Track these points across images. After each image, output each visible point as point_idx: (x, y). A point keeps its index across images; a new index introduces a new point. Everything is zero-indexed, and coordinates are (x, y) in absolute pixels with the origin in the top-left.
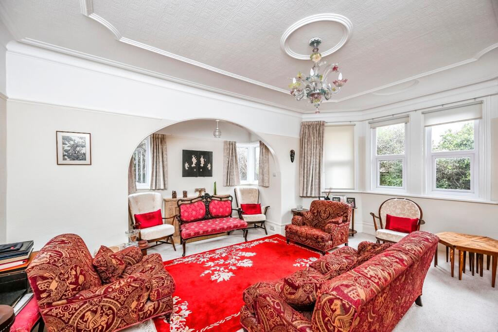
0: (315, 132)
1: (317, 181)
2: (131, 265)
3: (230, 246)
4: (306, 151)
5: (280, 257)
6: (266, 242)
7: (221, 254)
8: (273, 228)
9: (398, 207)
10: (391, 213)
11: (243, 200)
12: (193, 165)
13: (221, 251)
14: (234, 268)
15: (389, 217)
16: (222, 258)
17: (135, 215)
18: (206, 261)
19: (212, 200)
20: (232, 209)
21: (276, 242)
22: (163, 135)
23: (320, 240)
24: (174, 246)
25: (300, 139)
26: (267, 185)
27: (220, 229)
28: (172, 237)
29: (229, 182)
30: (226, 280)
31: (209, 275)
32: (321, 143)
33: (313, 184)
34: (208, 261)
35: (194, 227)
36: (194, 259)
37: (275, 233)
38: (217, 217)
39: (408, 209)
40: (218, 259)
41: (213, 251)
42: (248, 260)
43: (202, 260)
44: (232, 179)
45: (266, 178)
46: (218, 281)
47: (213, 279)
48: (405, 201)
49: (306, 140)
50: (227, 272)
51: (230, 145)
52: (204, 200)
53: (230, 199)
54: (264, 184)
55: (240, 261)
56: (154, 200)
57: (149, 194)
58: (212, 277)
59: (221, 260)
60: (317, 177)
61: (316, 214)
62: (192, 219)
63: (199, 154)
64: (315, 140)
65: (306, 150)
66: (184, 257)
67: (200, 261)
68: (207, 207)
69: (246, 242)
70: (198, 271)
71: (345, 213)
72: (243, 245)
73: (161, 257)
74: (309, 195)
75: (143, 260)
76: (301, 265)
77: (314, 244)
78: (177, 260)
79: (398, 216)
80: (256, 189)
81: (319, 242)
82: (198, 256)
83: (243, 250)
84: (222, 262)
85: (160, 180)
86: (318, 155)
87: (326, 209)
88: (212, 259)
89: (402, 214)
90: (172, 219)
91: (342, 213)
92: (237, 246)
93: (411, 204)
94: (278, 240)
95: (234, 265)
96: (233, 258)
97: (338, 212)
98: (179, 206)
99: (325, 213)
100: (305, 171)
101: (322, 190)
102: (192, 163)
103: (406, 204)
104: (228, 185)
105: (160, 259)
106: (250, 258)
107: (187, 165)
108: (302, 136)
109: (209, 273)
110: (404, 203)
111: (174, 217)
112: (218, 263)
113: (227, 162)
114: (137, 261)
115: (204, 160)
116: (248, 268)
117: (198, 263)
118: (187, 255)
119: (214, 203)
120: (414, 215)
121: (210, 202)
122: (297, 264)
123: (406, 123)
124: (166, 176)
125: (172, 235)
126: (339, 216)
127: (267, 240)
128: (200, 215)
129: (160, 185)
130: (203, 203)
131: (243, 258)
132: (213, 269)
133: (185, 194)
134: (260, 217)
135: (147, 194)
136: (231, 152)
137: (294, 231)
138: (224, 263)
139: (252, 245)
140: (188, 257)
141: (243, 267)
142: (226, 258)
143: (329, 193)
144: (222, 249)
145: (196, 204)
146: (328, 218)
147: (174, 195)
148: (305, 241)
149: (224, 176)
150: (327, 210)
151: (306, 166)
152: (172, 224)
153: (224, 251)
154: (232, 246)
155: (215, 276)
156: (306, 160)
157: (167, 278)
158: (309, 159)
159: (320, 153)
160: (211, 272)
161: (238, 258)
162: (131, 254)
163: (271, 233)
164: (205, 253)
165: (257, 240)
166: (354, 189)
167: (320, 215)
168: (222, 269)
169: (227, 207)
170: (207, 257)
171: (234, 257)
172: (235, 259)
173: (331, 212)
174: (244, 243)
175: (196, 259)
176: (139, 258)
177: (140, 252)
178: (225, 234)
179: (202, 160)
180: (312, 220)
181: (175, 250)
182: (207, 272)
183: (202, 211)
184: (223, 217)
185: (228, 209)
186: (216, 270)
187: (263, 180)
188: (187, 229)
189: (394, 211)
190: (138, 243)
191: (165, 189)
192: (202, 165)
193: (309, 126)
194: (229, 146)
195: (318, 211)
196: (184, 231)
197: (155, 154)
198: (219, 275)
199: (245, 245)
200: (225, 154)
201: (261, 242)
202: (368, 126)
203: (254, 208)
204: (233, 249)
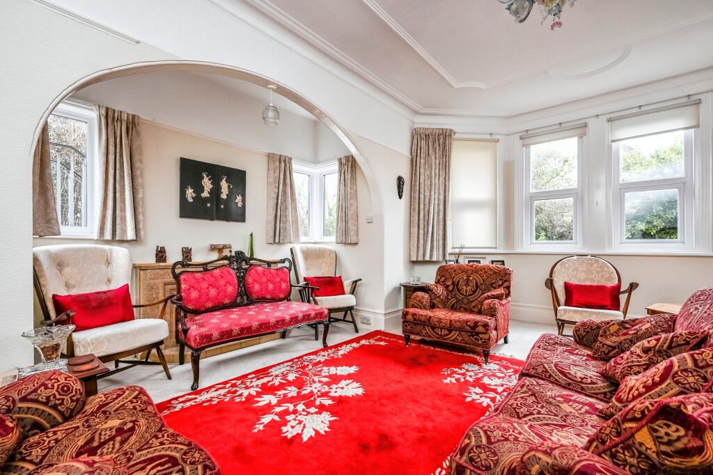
0: (438, 148)
1: (441, 233)
2: (43, 429)
3: (297, 358)
4: (422, 180)
5: (409, 369)
6: (363, 346)
7: (284, 376)
8: (368, 320)
9: (580, 269)
10: (570, 279)
11: (307, 269)
12: (205, 194)
13: (283, 369)
14: (327, 402)
15: (567, 287)
16: (290, 383)
17: (54, 296)
18: (254, 394)
19: (251, 265)
20: (291, 286)
21: (382, 343)
22: (134, 116)
23: (480, 329)
24: (166, 370)
25: (412, 160)
26: (354, 240)
27: (278, 322)
28: (162, 347)
29: (277, 236)
30: (323, 433)
31: (275, 427)
32: (446, 167)
33: (435, 238)
34: (259, 394)
35: (216, 322)
36: (222, 392)
37: (372, 328)
38: (263, 300)
39: (597, 272)
40: (281, 386)
41: (263, 372)
42: (348, 381)
43: (246, 393)
44: (285, 229)
45: (352, 227)
46: (305, 438)
47: (289, 436)
48: (590, 259)
49: (422, 161)
50: (316, 413)
51: (280, 162)
52: (235, 265)
53: (287, 264)
54: (347, 239)
55: (334, 386)
56: (108, 263)
57: (95, 248)
58: (284, 429)
59: (289, 388)
60: (441, 227)
61: (451, 288)
62: (209, 305)
63: (216, 172)
64: (437, 162)
65: (422, 177)
66: (195, 390)
67: (241, 395)
68: (242, 279)
69: (326, 348)
70: (243, 420)
71: (506, 281)
72: (322, 353)
73: (147, 396)
74: (427, 258)
75: (89, 408)
76: (458, 380)
77: (467, 339)
78: (181, 399)
79: (583, 284)
80: (331, 251)
81: (478, 334)
82: (232, 385)
83: (328, 363)
84: (292, 391)
85: (124, 219)
86: (442, 188)
87: (468, 277)
88: (267, 389)
89: (588, 279)
90: (161, 305)
91: (500, 282)
92: (312, 357)
93: (600, 263)
94: (385, 341)
95: (325, 395)
96: (314, 382)
97: (494, 281)
98: (176, 277)
99: (467, 285)
100: (422, 216)
101: (449, 250)
102: (202, 190)
103: (593, 264)
104: (277, 241)
105: (145, 398)
106: (349, 377)
107: (190, 193)
108: (414, 154)
109: (273, 421)
110: (590, 261)
111: (166, 301)
112: (285, 395)
113: (275, 196)
114: (67, 415)
115: (229, 187)
116: (356, 398)
117: (237, 400)
118: (203, 384)
119: (256, 270)
120: (610, 279)
121: (246, 270)
122: (449, 379)
123: (582, 137)
124: (140, 210)
125: (161, 342)
126: (495, 288)
127: (363, 342)
128: (226, 296)
129: (124, 231)
130: (233, 272)
131: (335, 379)
132: (278, 409)
133: (187, 253)
134: (346, 300)
135: (90, 248)
136: (282, 176)
137: (423, 318)
138: (299, 393)
139: (341, 352)
140: (208, 389)
141: (347, 397)
142: (299, 383)
143: (459, 254)
144: (282, 365)
145: (217, 272)
146: (474, 292)
147: (161, 255)
148: (447, 335)
149: (268, 222)
150: (471, 278)
151: (422, 206)
152: (161, 317)
153: (289, 368)
154: (301, 357)
155: (293, 427)
156: (422, 196)
157: (189, 458)
158: (427, 194)
159: (445, 185)
160: (277, 418)
161: (325, 380)
162: (43, 394)
163: (364, 329)
164: (245, 376)
165: (347, 343)
166: (496, 248)
167: (458, 289)
168: (300, 407)
169: (282, 280)
170: (254, 384)
171: (316, 379)
172: (320, 382)
173: (480, 281)
174: (323, 350)
175: (229, 392)
176: (72, 405)
177: (78, 386)
178: (277, 335)
179: (224, 185)
180: (447, 297)
181: (169, 378)
182: (267, 419)
183: (230, 289)
184: (275, 300)
185: (284, 285)
186: (287, 412)
187: (346, 232)
188: (201, 326)
189: (575, 276)
190: (69, 365)
191: (137, 240)
192: (224, 196)
193: (427, 136)
194: (278, 164)
195: (453, 283)
196: (194, 330)
197: (111, 157)
198: (300, 422)
199: (326, 353)
200: (271, 180)
201: (355, 345)
202: (518, 143)
203: (332, 285)
204: (306, 364)
